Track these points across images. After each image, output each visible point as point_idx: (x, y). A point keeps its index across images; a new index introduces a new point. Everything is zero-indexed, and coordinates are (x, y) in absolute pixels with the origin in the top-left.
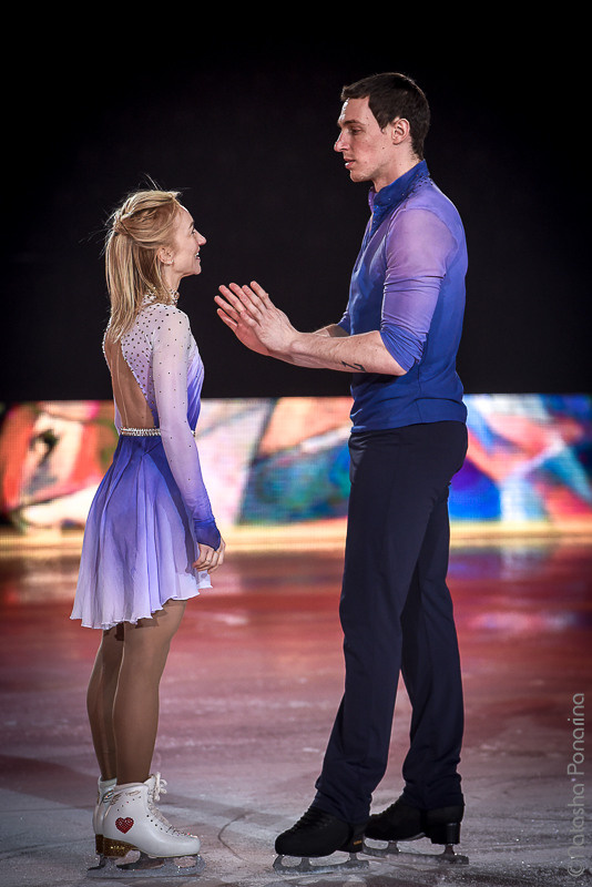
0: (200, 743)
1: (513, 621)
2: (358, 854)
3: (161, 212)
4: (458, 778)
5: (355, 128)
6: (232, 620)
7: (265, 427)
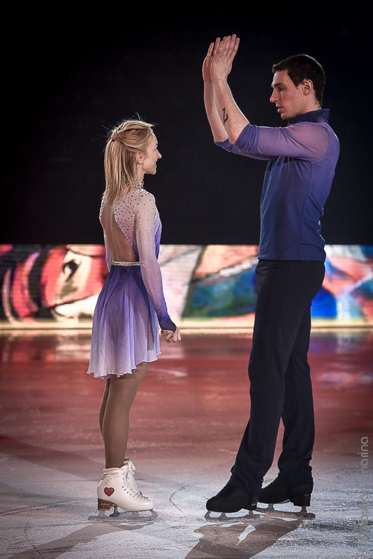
0: (159, 445)
1: (343, 378)
2: (254, 511)
3: (142, 133)
4: (311, 468)
5: (280, 87)
6: (178, 374)
7: (199, 261)
